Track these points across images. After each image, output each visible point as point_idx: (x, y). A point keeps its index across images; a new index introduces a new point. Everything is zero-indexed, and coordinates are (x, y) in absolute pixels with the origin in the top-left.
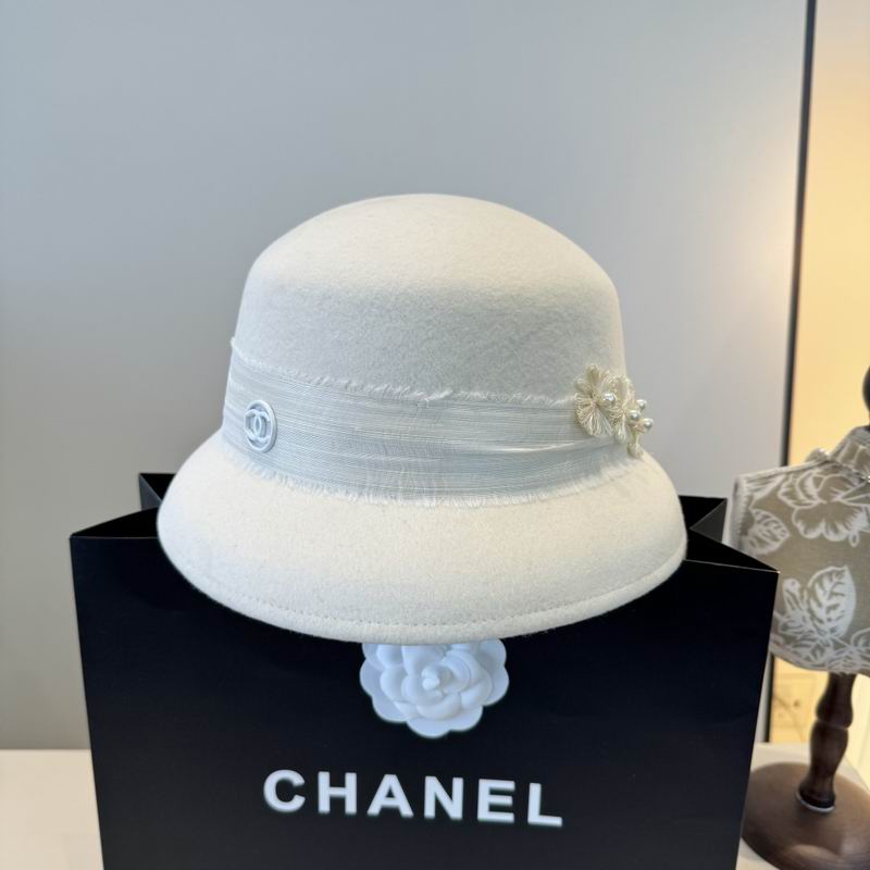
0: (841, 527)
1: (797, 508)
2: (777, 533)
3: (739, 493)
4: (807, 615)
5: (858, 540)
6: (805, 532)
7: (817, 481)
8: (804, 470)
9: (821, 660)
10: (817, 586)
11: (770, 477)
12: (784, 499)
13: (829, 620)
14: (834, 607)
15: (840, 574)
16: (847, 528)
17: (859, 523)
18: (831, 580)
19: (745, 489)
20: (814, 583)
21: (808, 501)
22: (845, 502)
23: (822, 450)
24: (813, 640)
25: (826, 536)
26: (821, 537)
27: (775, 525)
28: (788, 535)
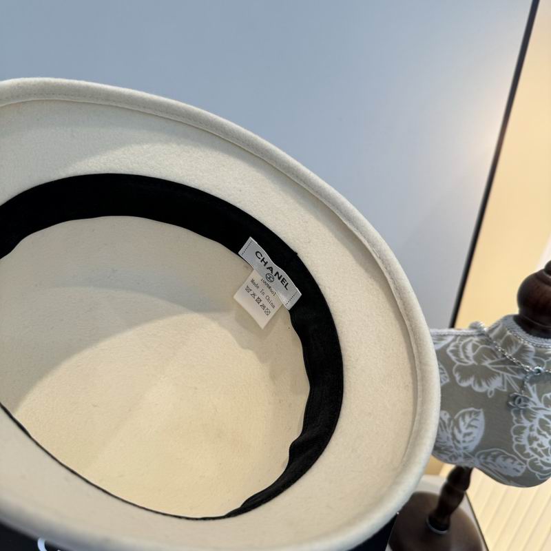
0: (484, 383)
1: (458, 363)
4: (450, 436)
5: (493, 394)
6: (460, 381)
7: (475, 347)
8: (468, 336)
10: (461, 419)
11: (444, 335)
12: (450, 355)
13: (464, 442)
14: (469, 434)
15: (477, 414)
16: (488, 385)
17: (496, 383)
18: (470, 417)
20: (460, 416)
21: (466, 360)
22: (490, 367)
24: (452, 452)
25: (473, 386)
26: (470, 388)
28: (448, 380)
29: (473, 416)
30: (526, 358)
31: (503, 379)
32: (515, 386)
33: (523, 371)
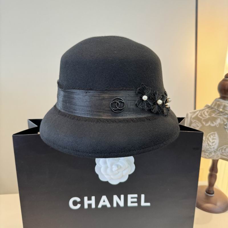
0: (214, 122)
1: (203, 119)
2: (198, 125)
3: (188, 116)
4: (207, 144)
5: (218, 125)
6: (206, 124)
7: (207, 112)
8: (204, 109)
9: (211, 156)
10: (209, 137)
12: (200, 117)
13: (213, 145)
14: (213, 142)
15: (214, 134)
16: (216, 122)
18: (212, 135)
19: (190, 115)
21: (206, 117)
22: (215, 116)
23: (208, 104)
24: (209, 151)
26: (210, 126)
27: (197, 123)
28: (201, 125)
29: (214, 135)
30: (226, 109)
31: (220, 119)
32: (225, 120)
33: (227, 114)
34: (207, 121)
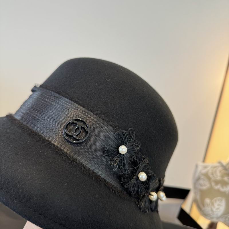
0: (224, 187)
1: (213, 178)
4: (210, 210)
10: (214, 202)
12: (210, 175)
13: (216, 212)
14: (218, 209)
19: (200, 168)
21: (216, 177)
24: (211, 216)
25: (220, 189)
27: (205, 181)
28: (209, 185)
29: (220, 201)
34: (217, 182)
